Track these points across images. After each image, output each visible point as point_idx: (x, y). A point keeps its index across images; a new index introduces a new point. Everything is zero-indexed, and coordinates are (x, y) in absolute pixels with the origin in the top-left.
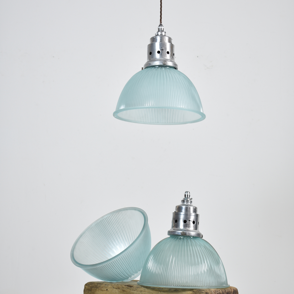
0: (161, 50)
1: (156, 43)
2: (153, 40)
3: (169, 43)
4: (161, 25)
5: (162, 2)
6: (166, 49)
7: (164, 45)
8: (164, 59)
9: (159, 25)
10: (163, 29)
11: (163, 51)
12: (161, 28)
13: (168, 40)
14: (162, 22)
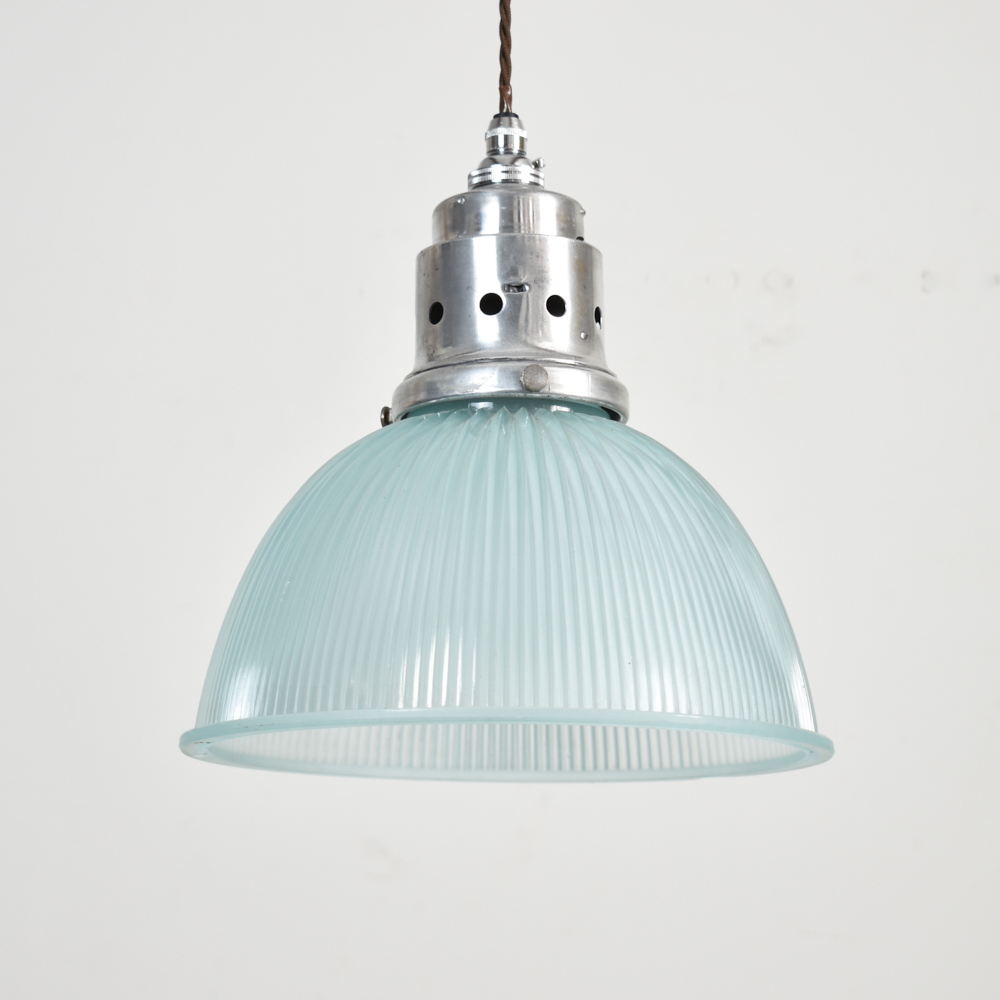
0: (509, 286)
1: (476, 241)
2: (458, 217)
3: (566, 241)
4: (504, 115)
6: (540, 280)
7: (528, 256)
8: (527, 354)
9: (496, 116)
10: (522, 140)
11: (520, 299)
12: (506, 138)
13: (558, 216)
14: (511, 96)
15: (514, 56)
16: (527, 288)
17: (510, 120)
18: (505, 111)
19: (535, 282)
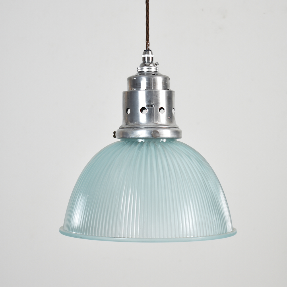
0: (148, 105)
1: (139, 92)
2: (134, 83)
3: (164, 91)
4: (147, 51)
5: (150, 3)
6: (157, 103)
7: (154, 96)
8: (153, 126)
9: (145, 51)
10: (152, 58)
11: (152, 109)
12: (148, 57)
13: (162, 83)
14: (149, 44)
15: (150, 32)
16: (154, 106)
17: (149, 52)
18: (147, 49)
19: (156, 104)
